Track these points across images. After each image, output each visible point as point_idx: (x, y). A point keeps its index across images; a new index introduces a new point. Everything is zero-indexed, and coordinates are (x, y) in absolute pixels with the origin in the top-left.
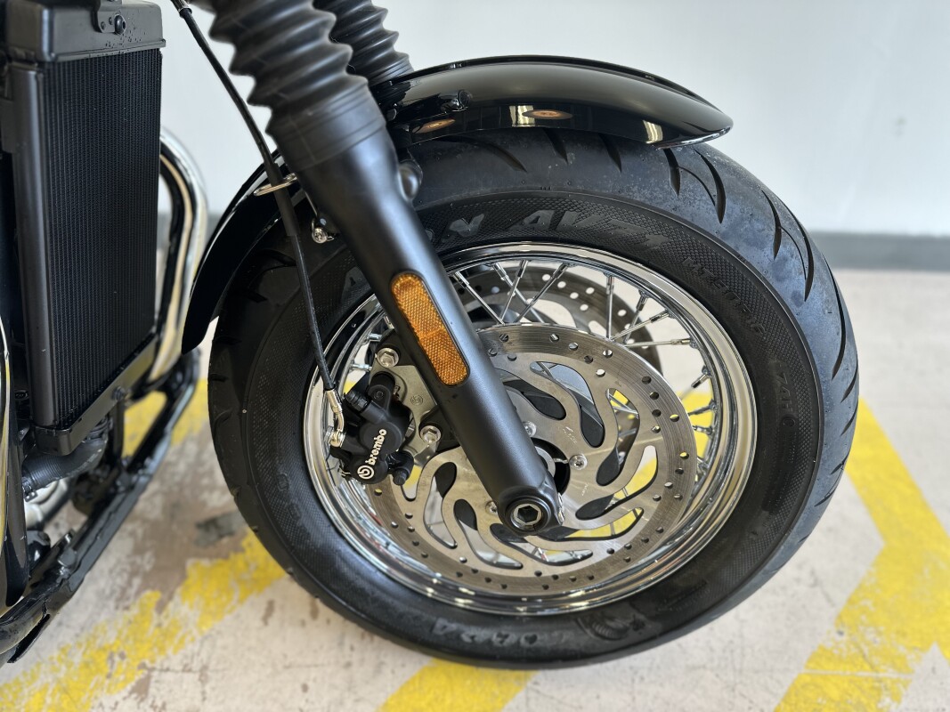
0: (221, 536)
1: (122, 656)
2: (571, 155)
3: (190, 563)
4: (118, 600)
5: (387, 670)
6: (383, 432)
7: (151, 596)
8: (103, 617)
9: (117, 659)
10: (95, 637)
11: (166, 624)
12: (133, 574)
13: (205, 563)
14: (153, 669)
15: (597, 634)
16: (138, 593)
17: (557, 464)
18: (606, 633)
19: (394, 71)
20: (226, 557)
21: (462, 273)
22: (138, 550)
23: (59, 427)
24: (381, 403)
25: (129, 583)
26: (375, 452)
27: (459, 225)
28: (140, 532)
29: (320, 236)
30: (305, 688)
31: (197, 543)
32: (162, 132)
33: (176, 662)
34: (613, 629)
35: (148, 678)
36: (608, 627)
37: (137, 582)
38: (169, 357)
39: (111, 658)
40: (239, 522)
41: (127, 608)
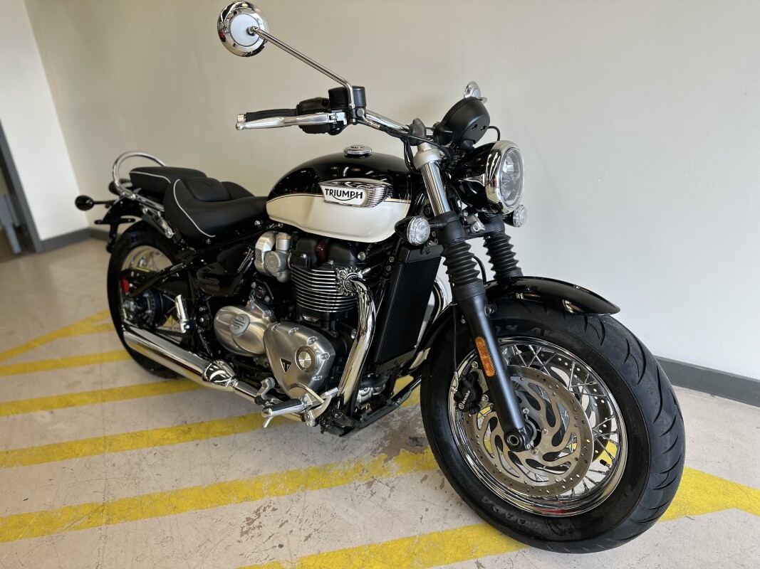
0: (417, 445)
1: (367, 471)
2: (548, 312)
3: (402, 449)
4: (372, 452)
5: (461, 518)
6: (469, 392)
7: (384, 456)
8: (366, 456)
9: (365, 471)
10: (361, 461)
11: (386, 467)
12: (380, 446)
13: (408, 452)
14: (376, 480)
15: (552, 530)
16: (380, 453)
17: (538, 432)
18: (556, 530)
19: (513, 274)
20: (416, 453)
21: (517, 346)
22: (385, 438)
23: (377, 364)
24: (470, 381)
25: (378, 448)
26: (465, 399)
27: (509, 327)
28: (388, 432)
29: (463, 321)
30: (427, 510)
31: (407, 444)
32: (437, 278)
33: (384, 481)
34: (560, 529)
35: (373, 482)
36: (557, 527)
37: (381, 449)
38: (419, 362)
39: (363, 470)
40: (426, 441)
41: (374, 456)
